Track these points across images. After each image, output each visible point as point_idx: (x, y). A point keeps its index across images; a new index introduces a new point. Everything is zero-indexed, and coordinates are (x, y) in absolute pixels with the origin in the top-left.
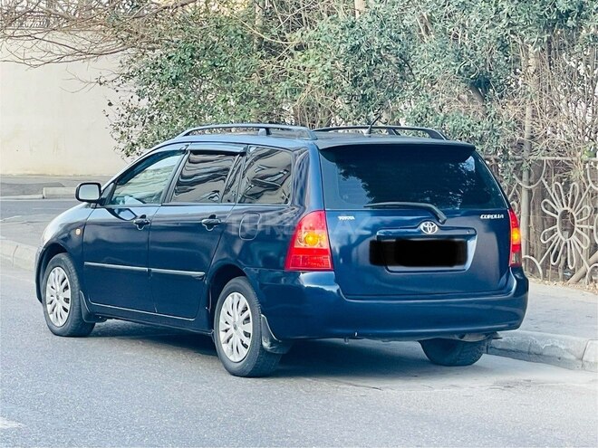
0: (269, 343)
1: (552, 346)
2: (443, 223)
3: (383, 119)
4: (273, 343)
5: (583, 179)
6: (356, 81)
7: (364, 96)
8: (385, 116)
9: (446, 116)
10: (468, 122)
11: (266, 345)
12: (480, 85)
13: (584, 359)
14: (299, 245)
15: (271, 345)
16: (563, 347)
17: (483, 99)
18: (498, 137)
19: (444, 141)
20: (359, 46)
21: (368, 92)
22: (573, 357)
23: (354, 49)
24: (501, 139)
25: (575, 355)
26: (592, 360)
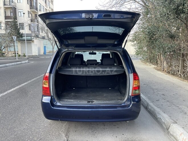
1: (160, 118)
25: (166, 127)
26: (171, 133)
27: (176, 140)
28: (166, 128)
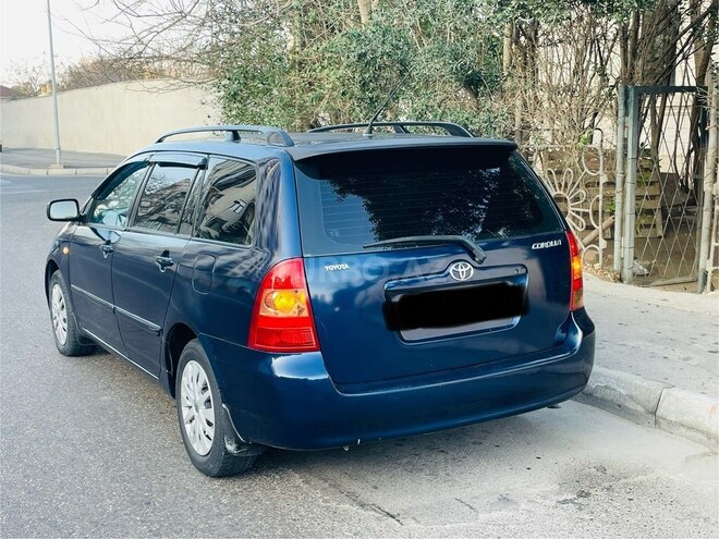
0: (234, 446)
1: (606, 387)
2: (481, 262)
3: (388, 118)
4: (240, 445)
5: (577, 165)
6: (364, 85)
7: (371, 99)
8: (389, 115)
9: (444, 112)
10: (466, 116)
11: (231, 448)
12: (473, 83)
13: (658, 413)
14: (266, 311)
15: (238, 448)
16: (623, 392)
17: (476, 95)
18: (495, 129)
19: (471, 140)
20: (365, 55)
21: (375, 94)
22: (640, 408)
23: (361, 56)
24: (498, 130)
25: (644, 407)
26: (672, 418)
27: (698, 431)
28: (643, 410)
